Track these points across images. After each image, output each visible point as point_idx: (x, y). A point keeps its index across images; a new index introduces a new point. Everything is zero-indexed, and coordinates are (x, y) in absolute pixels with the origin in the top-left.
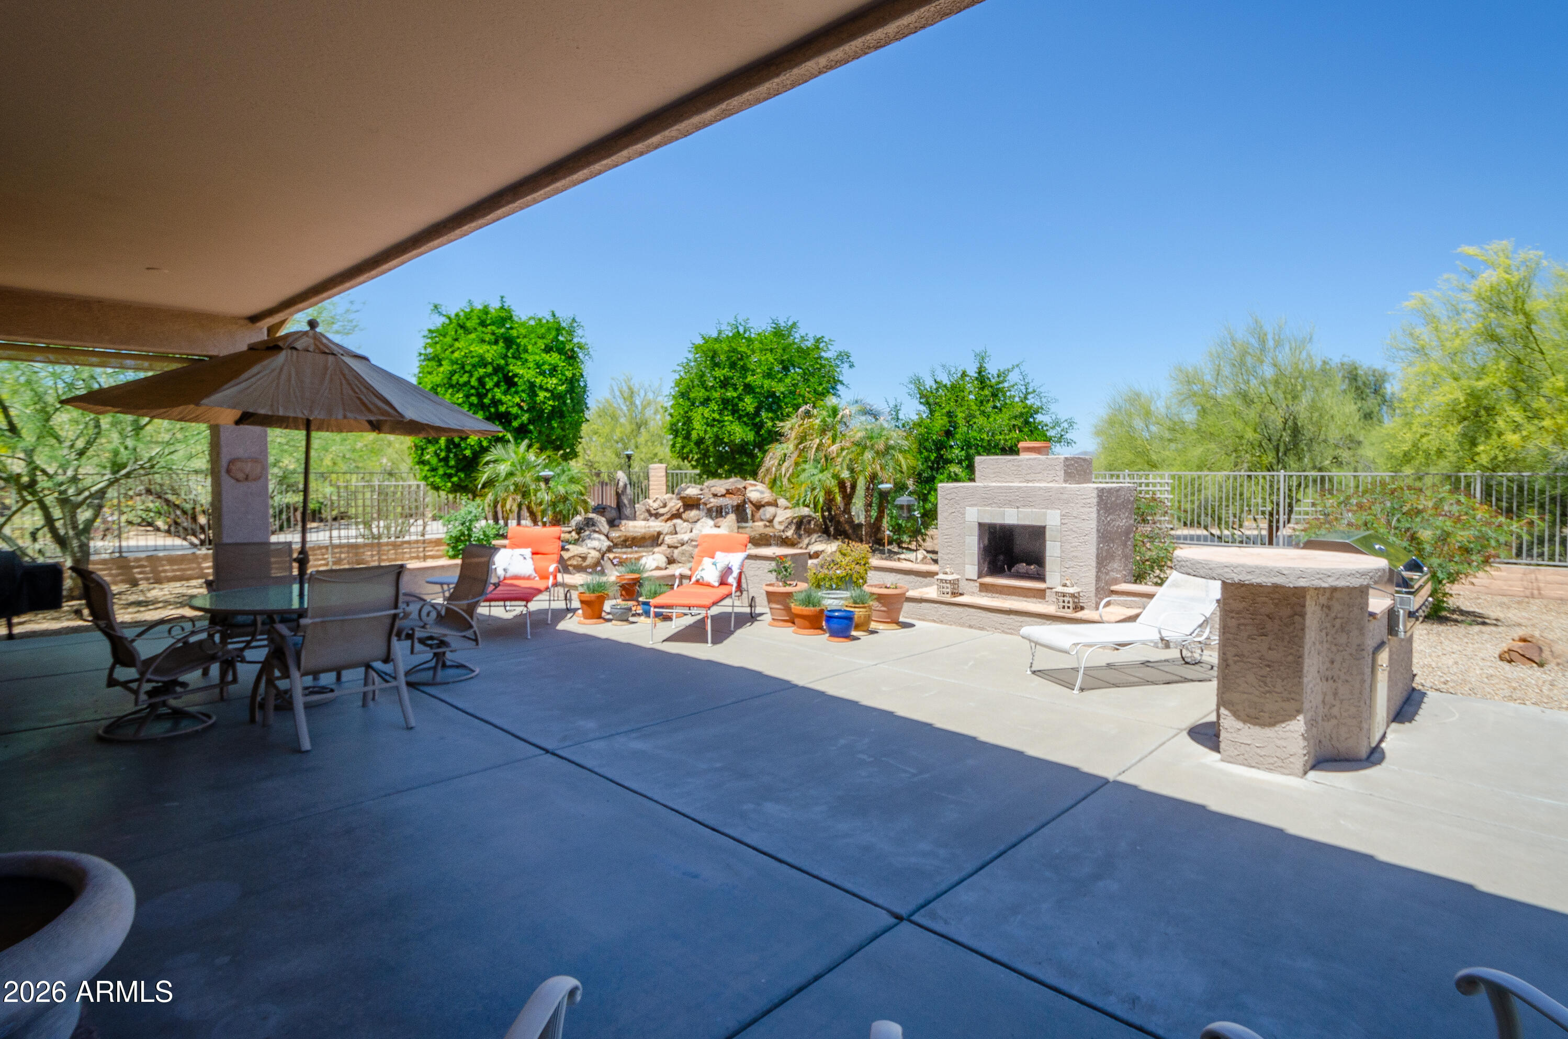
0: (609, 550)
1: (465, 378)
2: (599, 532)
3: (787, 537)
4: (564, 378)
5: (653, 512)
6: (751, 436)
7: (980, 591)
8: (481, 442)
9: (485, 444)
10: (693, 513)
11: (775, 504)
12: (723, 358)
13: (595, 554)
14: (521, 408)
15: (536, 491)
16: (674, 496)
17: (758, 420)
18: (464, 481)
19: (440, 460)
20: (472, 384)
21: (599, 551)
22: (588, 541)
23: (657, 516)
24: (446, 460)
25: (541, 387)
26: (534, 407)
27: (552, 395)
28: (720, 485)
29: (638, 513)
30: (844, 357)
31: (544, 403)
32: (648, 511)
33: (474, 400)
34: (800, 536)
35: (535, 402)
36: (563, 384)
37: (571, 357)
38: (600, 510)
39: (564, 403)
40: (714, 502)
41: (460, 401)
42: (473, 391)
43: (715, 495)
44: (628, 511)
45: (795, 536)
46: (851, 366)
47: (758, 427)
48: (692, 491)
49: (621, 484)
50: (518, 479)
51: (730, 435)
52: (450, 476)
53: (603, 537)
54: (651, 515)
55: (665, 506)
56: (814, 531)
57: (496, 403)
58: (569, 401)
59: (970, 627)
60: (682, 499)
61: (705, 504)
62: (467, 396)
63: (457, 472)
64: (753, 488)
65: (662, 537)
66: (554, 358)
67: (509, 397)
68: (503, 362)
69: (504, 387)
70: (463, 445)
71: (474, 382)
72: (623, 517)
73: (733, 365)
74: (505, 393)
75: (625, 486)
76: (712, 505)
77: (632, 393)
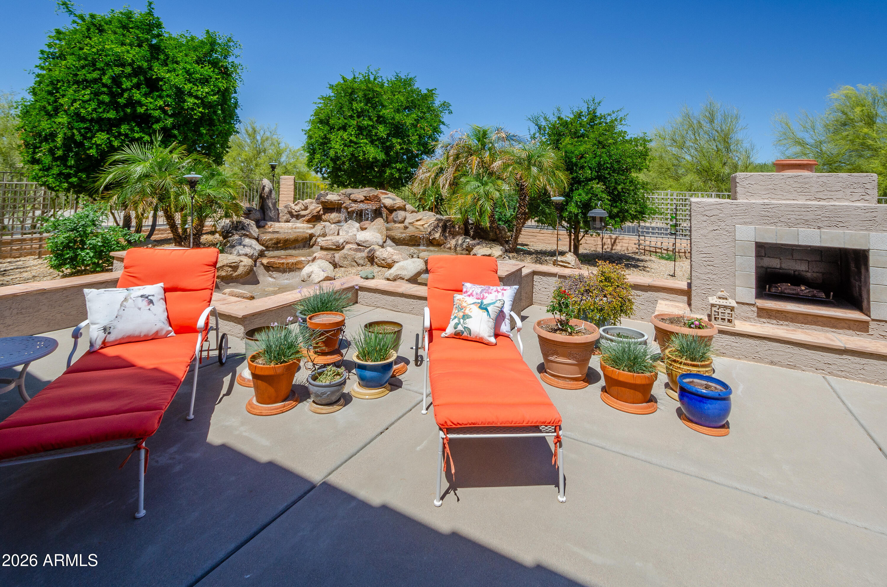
0: (262, 254)
1: (95, 75)
2: (250, 237)
3: (434, 239)
4: (217, 89)
5: (295, 213)
6: (381, 156)
7: (759, 316)
8: (110, 142)
9: (116, 144)
10: (334, 216)
11: (404, 209)
12: (361, 94)
13: (247, 262)
14: (165, 112)
15: (177, 195)
16: (314, 201)
17: (388, 144)
18: (86, 182)
19: (55, 159)
20: (104, 81)
21: (251, 257)
22: (239, 248)
23: (298, 217)
24: (63, 159)
25: (190, 94)
26: (179, 113)
27: (203, 102)
28: (360, 193)
29: (281, 215)
30: (445, 106)
31: (193, 109)
32: (290, 213)
33: (106, 98)
34: (446, 238)
35: (182, 108)
36: (214, 95)
37: (225, 73)
38: (248, 213)
39: (215, 112)
40: (355, 207)
41: (87, 97)
42: (105, 89)
43: (355, 201)
44: (272, 214)
45: (442, 238)
46: (450, 113)
47: (387, 150)
48: (333, 197)
49: (267, 190)
50: (156, 180)
51: (364, 155)
52: (68, 176)
53: (254, 242)
54: (292, 216)
55: (306, 208)
56: (459, 234)
57: (132, 103)
58: (220, 112)
59: (772, 363)
60: (323, 203)
61: (347, 208)
62: (97, 94)
63: (76, 172)
64: (386, 196)
65: (314, 239)
66: (207, 70)
67: (150, 100)
68: (145, 65)
69: (144, 89)
70: (87, 144)
71: (106, 79)
72: (267, 218)
73: (368, 100)
74: (146, 95)
75: (271, 191)
76: (353, 209)
77: (255, 131)
